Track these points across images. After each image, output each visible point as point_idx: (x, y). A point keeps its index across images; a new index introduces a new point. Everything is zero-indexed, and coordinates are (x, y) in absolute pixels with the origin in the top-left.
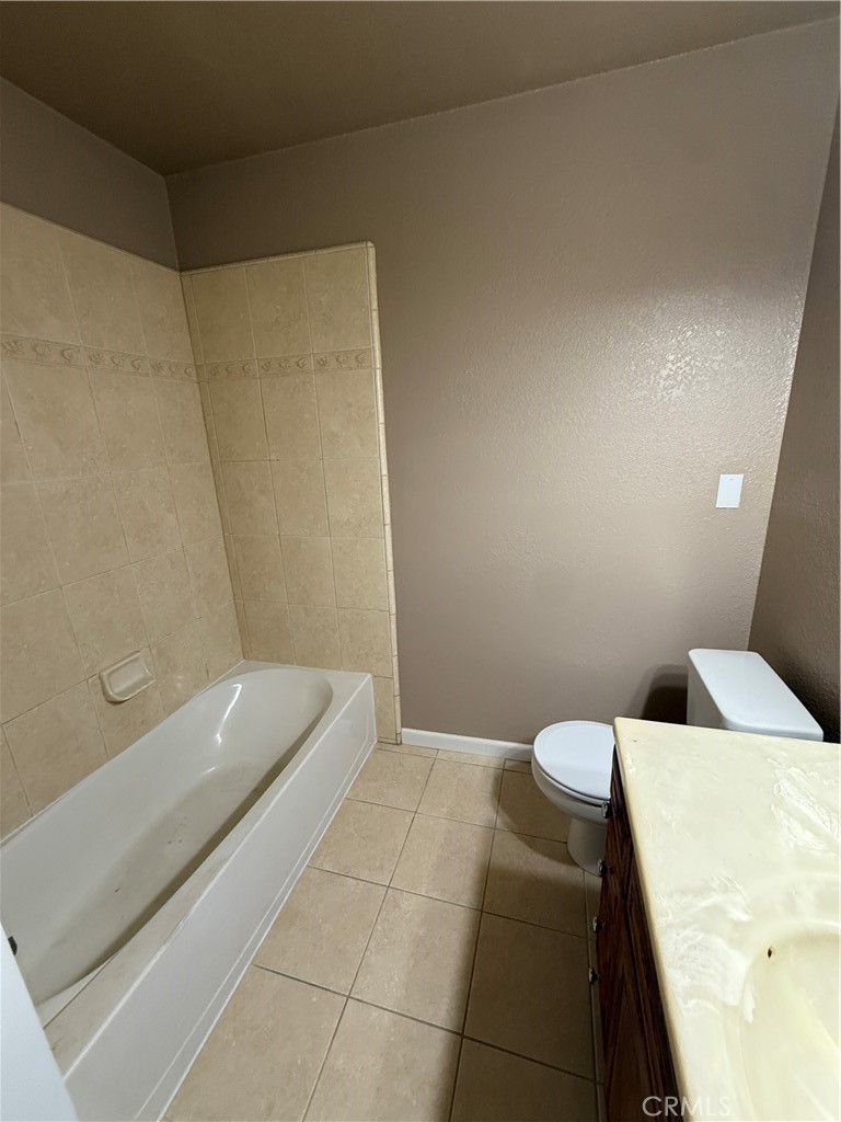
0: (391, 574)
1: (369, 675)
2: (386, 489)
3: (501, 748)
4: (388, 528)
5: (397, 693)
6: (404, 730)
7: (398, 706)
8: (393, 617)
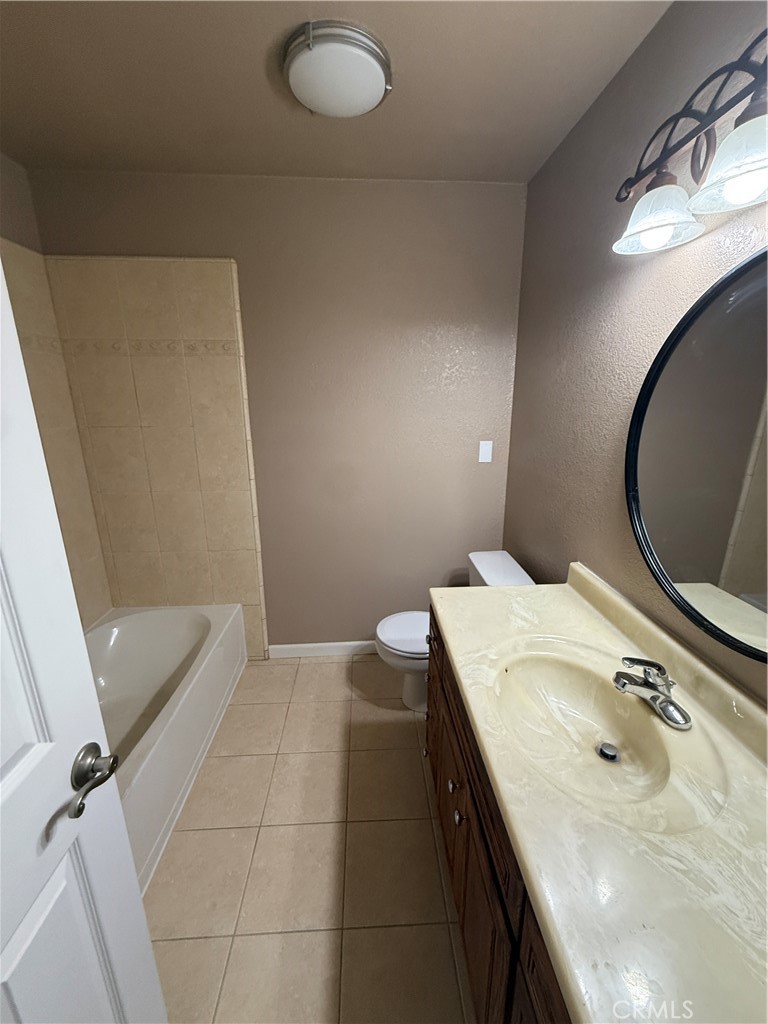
0: (256, 519)
1: (239, 605)
2: (250, 451)
3: (350, 646)
4: (253, 483)
5: (264, 616)
6: (271, 647)
7: (265, 628)
8: (259, 555)
